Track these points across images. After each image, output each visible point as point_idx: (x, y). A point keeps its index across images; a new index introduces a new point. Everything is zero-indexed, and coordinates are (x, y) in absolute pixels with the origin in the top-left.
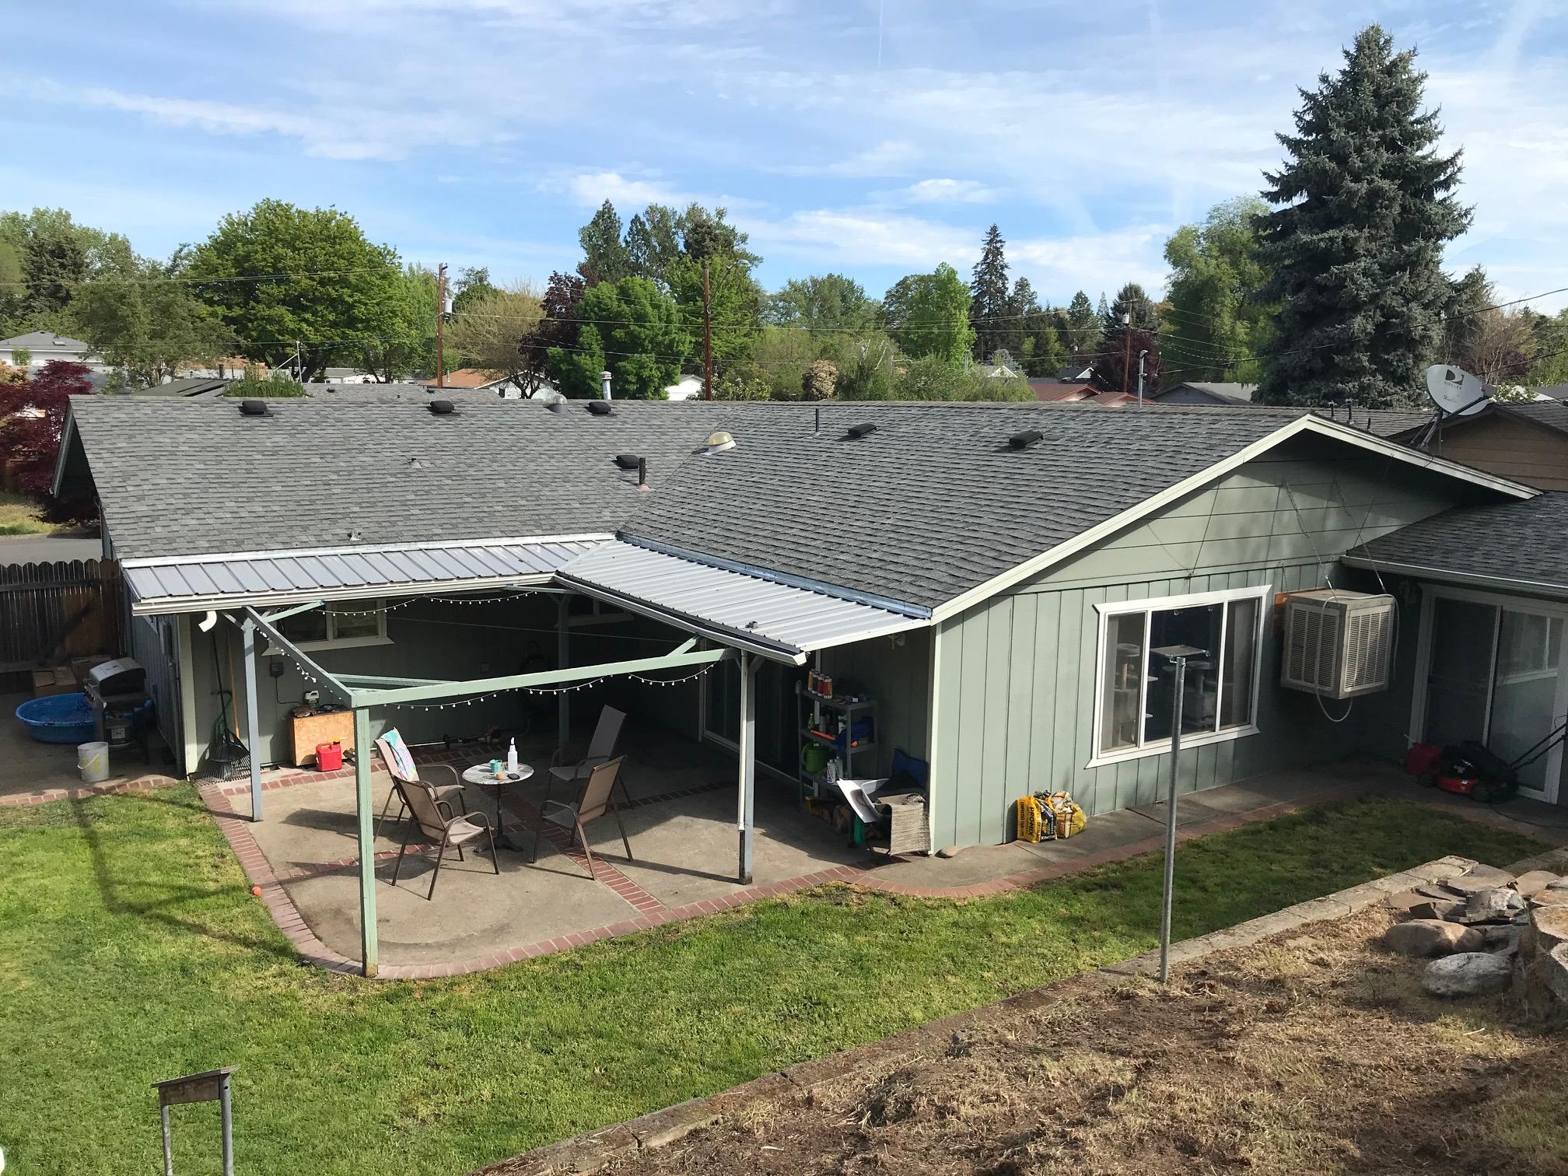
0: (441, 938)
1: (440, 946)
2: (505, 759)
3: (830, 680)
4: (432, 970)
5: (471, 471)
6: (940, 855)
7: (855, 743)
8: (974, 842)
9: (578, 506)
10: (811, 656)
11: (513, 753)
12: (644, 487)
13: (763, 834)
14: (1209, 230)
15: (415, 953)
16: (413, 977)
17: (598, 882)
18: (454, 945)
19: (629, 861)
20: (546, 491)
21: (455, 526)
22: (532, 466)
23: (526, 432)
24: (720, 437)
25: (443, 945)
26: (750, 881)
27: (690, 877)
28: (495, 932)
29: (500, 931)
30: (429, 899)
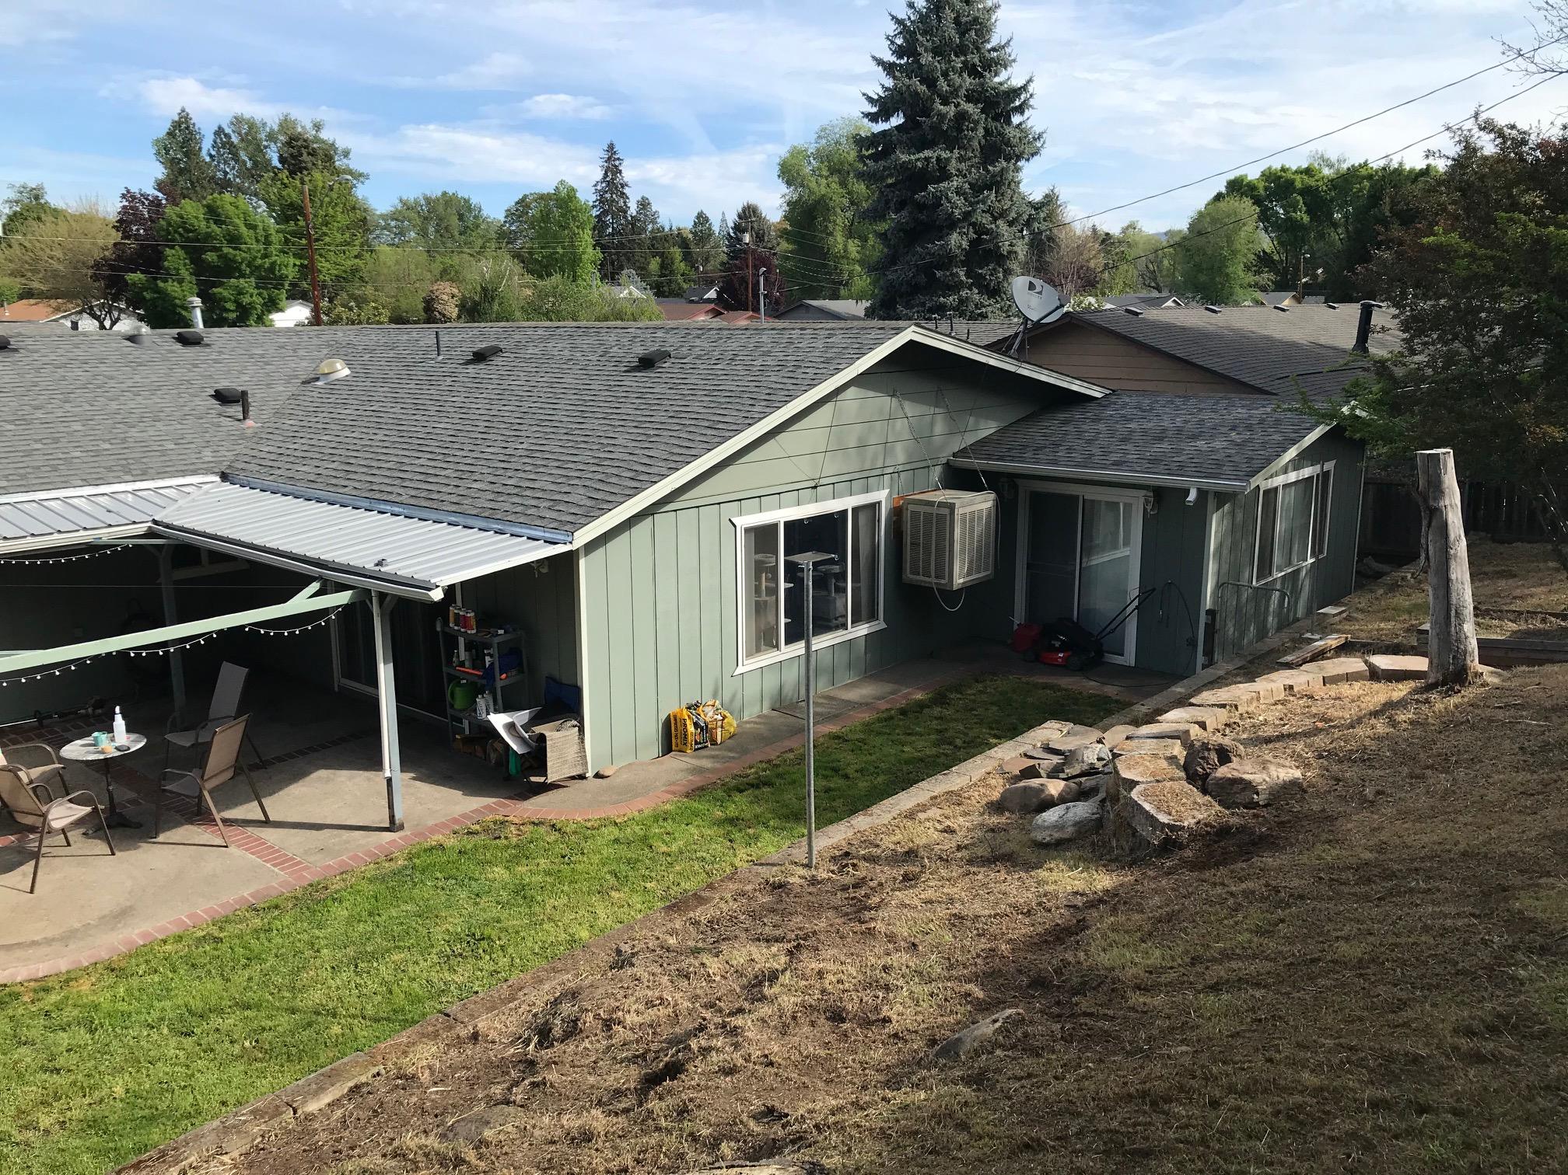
0: (50, 933)
1: (49, 941)
2: (110, 730)
3: (472, 614)
4: (42, 969)
5: (39, 414)
6: (598, 776)
7: (504, 676)
8: (632, 759)
9: (173, 446)
10: (450, 590)
11: (119, 723)
12: (249, 423)
13: (414, 779)
14: (818, 150)
15: (19, 953)
16: (19, 979)
17: (232, 849)
18: (68, 937)
19: (267, 823)
20: (133, 432)
21: (24, 477)
22: (114, 405)
23: (103, 368)
24: (332, 365)
25: (53, 940)
26: (401, 827)
27: (336, 832)
28: (115, 917)
29: (122, 915)
30: (32, 892)
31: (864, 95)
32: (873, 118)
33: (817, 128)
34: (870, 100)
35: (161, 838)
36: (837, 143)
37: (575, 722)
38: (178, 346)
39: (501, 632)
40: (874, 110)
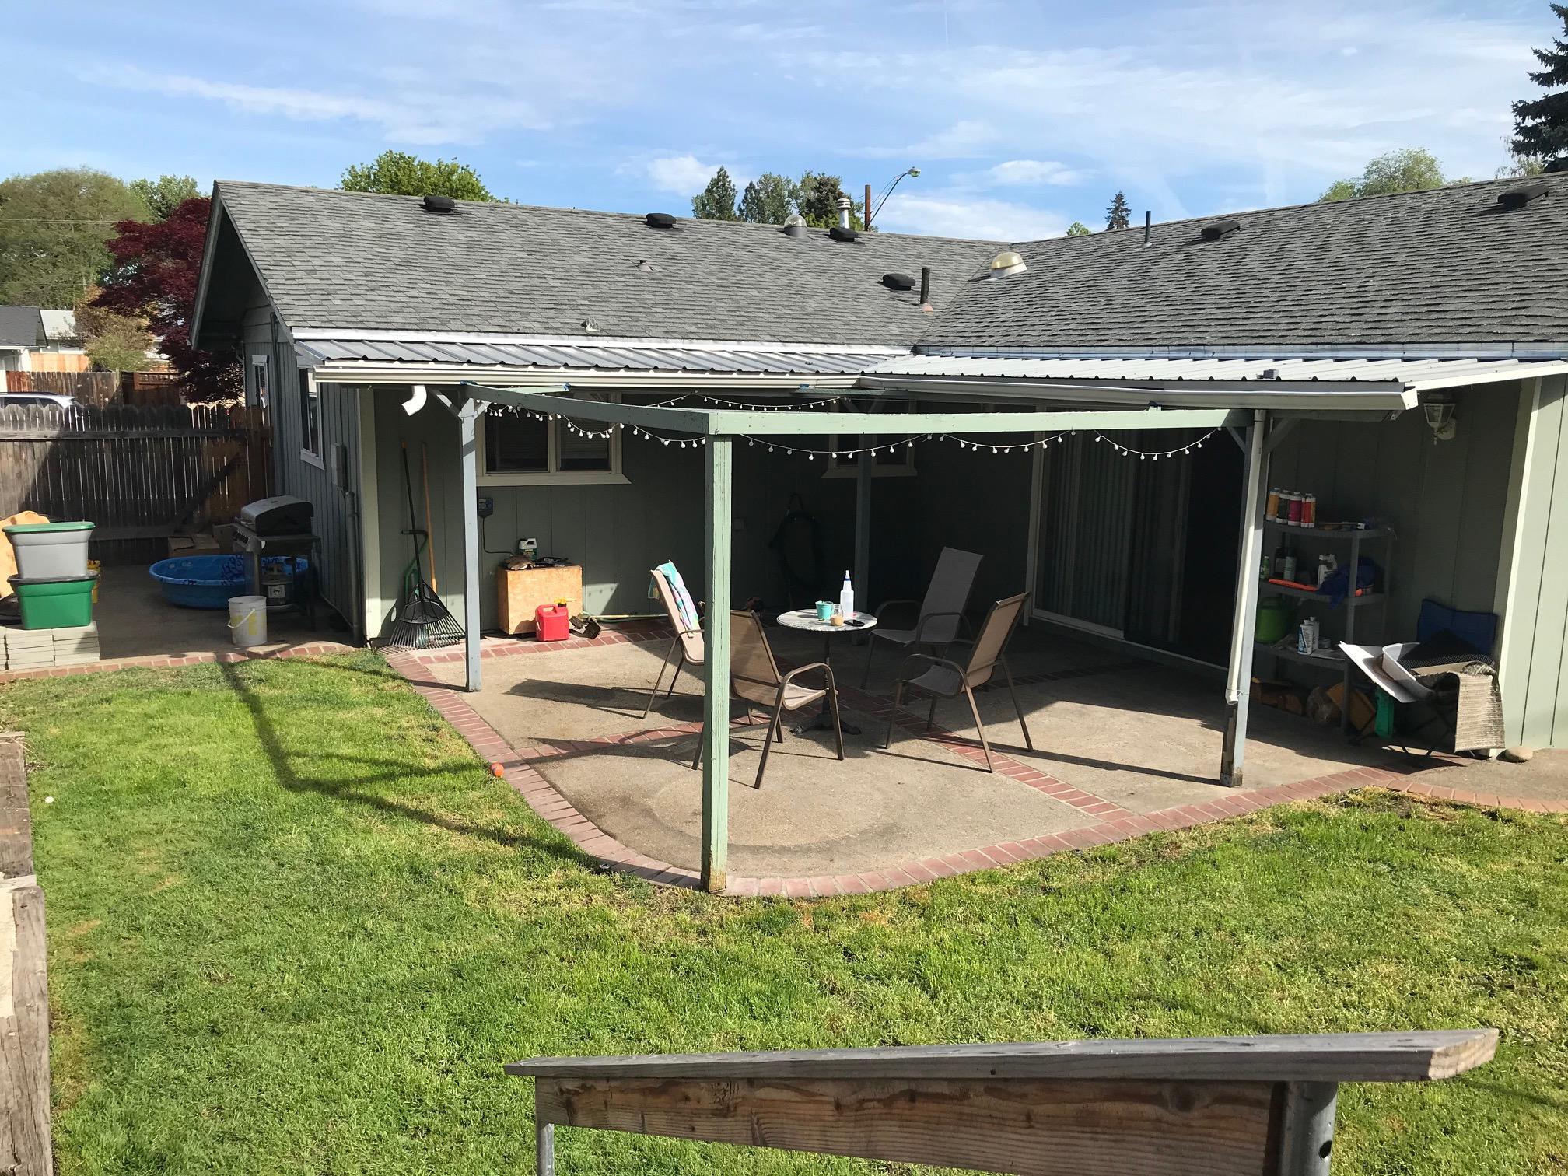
0: (803, 841)
1: (807, 851)
2: (837, 601)
5: (714, 279)
6: (1505, 757)
7: (1359, 591)
9: (854, 318)
11: (847, 593)
12: (927, 307)
14: (1366, 186)
15: (769, 859)
16: (784, 894)
17: (996, 774)
18: (828, 850)
19: (1029, 751)
20: (810, 302)
21: (712, 327)
22: (784, 280)
24: (1008, 259)
25: (809, 849)
26: (1239, 782)
28: (882, 834)
29: (887, 834)
30: (757, 786)
31: (1536, 52)
32: (1544, 80)
33: (1368, 162)
34: (1543, 57)
35: (893, 748)
36: (1392, 177)
37: (1489, 668)
38: (832, 241)
39: (1362, 526)
40: (1549, 69)
